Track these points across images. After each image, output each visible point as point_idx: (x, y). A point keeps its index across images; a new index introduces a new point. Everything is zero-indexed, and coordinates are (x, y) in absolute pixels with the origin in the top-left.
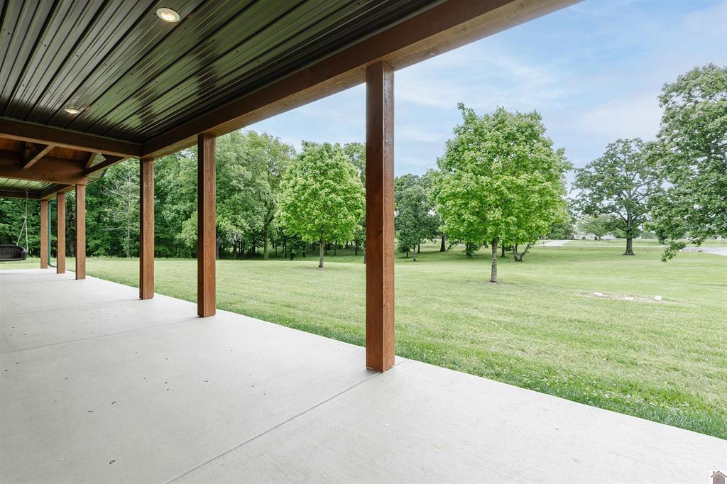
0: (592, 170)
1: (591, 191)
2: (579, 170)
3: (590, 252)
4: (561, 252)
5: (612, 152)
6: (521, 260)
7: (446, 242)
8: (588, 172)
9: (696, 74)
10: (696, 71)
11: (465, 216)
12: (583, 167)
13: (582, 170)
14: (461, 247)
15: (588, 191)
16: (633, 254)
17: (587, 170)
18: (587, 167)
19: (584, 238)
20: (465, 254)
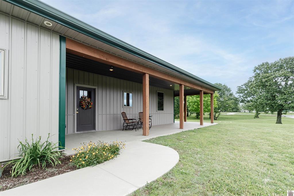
0: (244, 87)
1: (243, 95)
2: (239, 87)
3: (243, 117)
4: (232, 117)
5: (250, 80)
6: (216, 119)
7: (189, 113)
8: (242, 88)
9: (263, 64)
10: (263, 63)
11: (194, 106)
12: (240, 86)
13: (240, 87)
14: (195, 115)
15: (241, 95)
16: (258, 117)
17: (241, 87)
18: (242, 86)
19: (245, 112)
20: (196, 117)
